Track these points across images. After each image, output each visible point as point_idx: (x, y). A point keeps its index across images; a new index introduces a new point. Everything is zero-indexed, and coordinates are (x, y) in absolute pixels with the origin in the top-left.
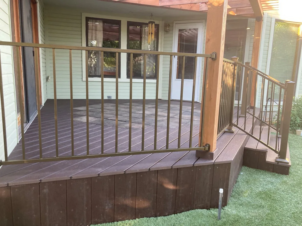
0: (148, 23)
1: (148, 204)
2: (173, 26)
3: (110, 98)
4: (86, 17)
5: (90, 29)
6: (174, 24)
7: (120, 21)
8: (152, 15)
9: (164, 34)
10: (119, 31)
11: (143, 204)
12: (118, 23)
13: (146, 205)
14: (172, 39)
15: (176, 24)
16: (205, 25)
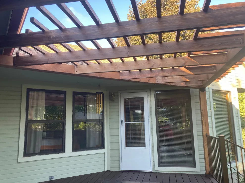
2: (118, 96)
3: (52, 178)
4: (27, 89)
5: (31, 99)
6: (119, 94)
7: (66, 91)
8: (99, 86)
9: (109, 102)
10: (64, 100)
12: (64, 93)
14: (118, 107)
15: (121, 93)
16: (150, 94)
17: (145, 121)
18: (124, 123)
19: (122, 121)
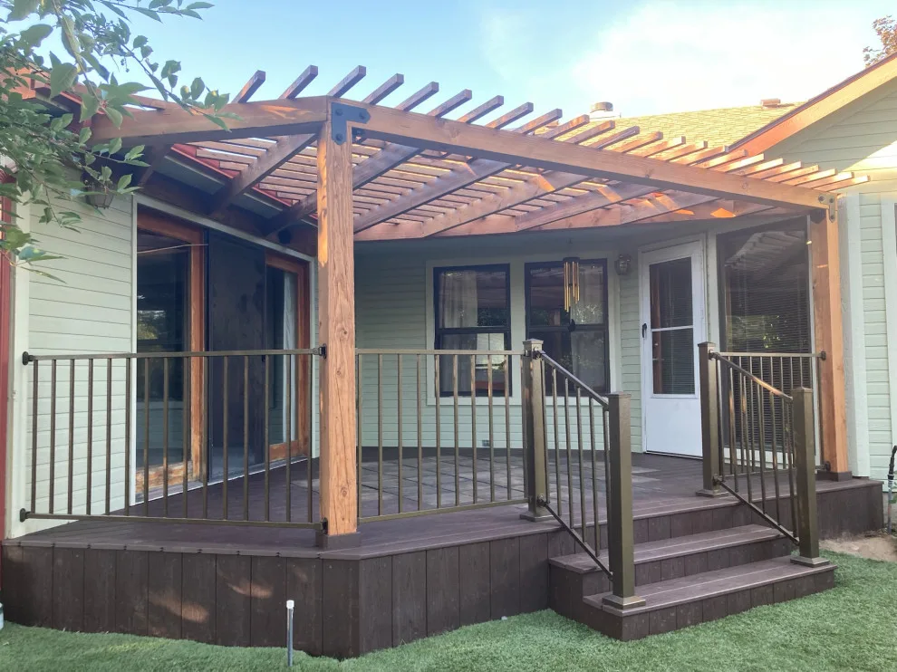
0: (562, 260)
1: (201, 617)
3: (488, 444)
7: (509, 264)
9: (620, 280)
11: (196, 615)
12: (506, 268)
13: (198, 618)
15: (642, 252)
16: (707, 247)
17: (694, 323)
18: (649, 331)
19: (645, 326)
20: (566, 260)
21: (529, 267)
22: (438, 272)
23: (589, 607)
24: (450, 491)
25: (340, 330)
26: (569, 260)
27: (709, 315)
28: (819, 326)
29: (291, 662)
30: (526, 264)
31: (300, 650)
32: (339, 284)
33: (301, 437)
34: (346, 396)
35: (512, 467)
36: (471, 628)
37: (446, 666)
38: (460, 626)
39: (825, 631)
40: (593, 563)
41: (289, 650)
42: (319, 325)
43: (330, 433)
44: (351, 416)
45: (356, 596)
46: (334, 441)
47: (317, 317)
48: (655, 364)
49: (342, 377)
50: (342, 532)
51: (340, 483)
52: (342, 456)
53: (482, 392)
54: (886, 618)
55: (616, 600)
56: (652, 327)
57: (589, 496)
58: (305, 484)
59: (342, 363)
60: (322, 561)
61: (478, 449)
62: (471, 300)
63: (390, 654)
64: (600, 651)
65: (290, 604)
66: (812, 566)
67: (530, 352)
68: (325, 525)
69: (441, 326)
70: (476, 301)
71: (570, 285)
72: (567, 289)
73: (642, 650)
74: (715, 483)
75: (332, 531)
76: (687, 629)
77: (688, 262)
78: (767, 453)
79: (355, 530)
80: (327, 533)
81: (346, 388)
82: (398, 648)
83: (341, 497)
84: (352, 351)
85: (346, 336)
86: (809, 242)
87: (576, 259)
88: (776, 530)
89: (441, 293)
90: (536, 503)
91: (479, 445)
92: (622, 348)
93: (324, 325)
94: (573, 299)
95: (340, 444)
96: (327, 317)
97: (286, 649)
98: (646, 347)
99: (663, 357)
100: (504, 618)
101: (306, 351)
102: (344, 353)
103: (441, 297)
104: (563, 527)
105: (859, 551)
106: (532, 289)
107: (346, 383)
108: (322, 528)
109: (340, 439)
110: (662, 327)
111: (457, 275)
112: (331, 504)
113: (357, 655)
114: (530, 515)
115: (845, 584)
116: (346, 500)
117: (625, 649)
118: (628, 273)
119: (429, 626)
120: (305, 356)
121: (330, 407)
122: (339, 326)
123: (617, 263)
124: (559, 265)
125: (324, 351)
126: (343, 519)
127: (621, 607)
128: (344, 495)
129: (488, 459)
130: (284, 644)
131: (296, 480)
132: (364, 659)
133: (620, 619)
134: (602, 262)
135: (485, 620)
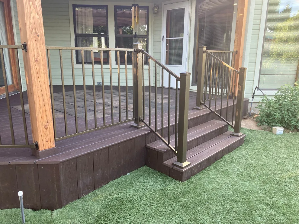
0: (131, 5)
2: (162, 8)
3: (100, 84)
4: (73, 5)
6: (163, 5)
9: (154, 16)
10: (106, 16)
12: (106, 7)
14: (162, 21)
16: (192, 4)
17: (184, 36)
18: (165, 39)
19: (164, 37)
20: (133, 5)
21: (116, 8)
22: (75, 6)
23: (166, 166)
24: (92, 110)
25: (34, 34)
26: (134, 5)
27: (190, 33)
28: (237, 40)
29: (24, 221)
30: (115, 6)
31: (28, 208)
32: (31, 3)
33: (15, 82)
34: (42, 75)
35: (113, 96)
36: (115, 182)
37: (109, 209)
38: (109, 181)
39: (251, 165)
40: (167, 147)
41: (22, 209)
42: (19, 30)
43: (35, 96)
44: (47, 86)
45: (58, 180)
46: (38, 100)
47: (17, 25)
48: (167, 52)
49: (39, 63)
50: (47, 148)
51: (44, 123)
52: (43, 109)
53: (97, 62)
54: (268, 156)
55: (179, 164)
56: (166, 37)
57: (153, 111)
58: (20, 108)
59: (38, 55)
60: (37, 166)
61: (96, 86)
62: (90, 22)
63: (78, 203)
64: (175, 189)
65: (20, 194)
66: (239, 136)
67: (137, 49)
68: (37, 145)
69: (77, 33)
70: (92, 22)
71: (135, 17)
72: (133, 19)
73: (191, 185)
74: (201, 104)
75: (41, 148)
76: (204, 171)
77: (183, 10)
78: (208, 88)
79: (54, 146)
80: (38, 149)
81: (42, 70)
82: (81, 199)
83: (45, 130)
84: (44, 47)
85: (39, 38)
86: (235, 4)
87: (137, 5)
88: (224, 122)
89: (77, 17)
90: (137, 119)
91: (96, 84)
92: (154, 46)
93: (23, 30)
94: (136, 23)
95: (41, 102)
96: (25, 25)
97: (20, 209)
98: (164, 45)
99: (169, 50)
100: (128, 174)
101: (13, 47)
102: (39, 48)
103: (77, 20)
104: (152, 131)
105: (245, 126)
106: (118, 18)
107: (42, 67)
108: (35, 147)
109: (41, 99)
110: (170, 37)
111: (83, 9)
112: (40, 135)
113: (60, 207)
114: (135, 125)
115: (247, 141)
116: (48, 132)
117: (184, 186)
118: (157, 14)
119: (96, 185)
120: (13, 49)
121: (33, 82)
122: (34, 31)
123: (153, 9)
124: (129, 8)
125: (25, 47)
126: (47, 141)
127: (182, 168)
128: (46, 129)
129: (102, 91)
130: (18, 207)
131: (15, 105)
132: (65, 208)
133: (182, 173)
134: (147, 8)
135: (120, 176)
